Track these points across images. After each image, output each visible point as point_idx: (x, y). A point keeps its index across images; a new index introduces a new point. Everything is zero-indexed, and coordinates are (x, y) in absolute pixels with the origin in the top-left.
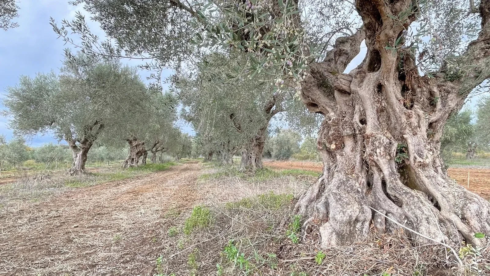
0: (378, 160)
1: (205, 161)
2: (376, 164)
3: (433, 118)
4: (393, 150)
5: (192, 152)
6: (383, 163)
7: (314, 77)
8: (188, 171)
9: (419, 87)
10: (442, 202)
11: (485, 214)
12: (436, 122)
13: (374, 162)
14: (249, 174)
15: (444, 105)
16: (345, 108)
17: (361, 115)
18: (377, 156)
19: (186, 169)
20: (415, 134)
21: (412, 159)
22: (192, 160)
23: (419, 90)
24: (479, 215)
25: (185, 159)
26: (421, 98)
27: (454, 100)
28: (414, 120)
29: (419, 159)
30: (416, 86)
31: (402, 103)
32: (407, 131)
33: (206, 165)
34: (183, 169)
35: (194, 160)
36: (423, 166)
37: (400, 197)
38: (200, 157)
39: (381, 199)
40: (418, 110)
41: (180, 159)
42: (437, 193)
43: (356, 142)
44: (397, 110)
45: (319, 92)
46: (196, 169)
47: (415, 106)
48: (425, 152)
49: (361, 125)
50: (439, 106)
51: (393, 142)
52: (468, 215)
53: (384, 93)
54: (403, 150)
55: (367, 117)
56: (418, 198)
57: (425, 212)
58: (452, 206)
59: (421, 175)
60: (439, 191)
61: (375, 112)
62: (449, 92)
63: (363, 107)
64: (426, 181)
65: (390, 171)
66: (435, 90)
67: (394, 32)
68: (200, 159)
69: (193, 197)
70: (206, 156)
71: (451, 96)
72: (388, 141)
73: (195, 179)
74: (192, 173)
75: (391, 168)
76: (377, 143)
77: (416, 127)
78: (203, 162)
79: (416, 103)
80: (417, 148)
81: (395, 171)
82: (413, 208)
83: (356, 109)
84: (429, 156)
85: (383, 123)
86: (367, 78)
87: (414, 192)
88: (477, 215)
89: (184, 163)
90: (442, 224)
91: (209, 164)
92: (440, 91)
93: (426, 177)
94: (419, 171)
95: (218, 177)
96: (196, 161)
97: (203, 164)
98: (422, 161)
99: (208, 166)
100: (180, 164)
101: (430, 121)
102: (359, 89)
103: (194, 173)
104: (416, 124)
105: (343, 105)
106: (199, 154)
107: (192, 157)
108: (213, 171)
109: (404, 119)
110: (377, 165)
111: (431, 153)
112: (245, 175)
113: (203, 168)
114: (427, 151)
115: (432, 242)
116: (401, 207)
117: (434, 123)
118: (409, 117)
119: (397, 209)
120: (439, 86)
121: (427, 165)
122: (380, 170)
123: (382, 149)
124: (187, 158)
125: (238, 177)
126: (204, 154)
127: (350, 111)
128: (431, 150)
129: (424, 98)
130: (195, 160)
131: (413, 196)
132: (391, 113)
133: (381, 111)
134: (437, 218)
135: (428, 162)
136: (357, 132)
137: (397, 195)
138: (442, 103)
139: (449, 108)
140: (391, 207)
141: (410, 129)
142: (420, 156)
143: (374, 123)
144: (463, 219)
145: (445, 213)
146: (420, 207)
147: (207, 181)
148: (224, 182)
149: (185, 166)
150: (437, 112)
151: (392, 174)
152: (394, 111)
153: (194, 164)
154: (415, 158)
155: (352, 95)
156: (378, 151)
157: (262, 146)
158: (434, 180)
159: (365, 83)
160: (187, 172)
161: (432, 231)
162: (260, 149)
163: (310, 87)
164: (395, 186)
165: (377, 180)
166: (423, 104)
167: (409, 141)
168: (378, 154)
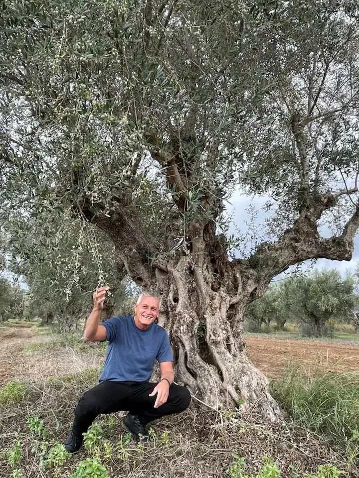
0: (181, 336)
1: (42, 325)
2: (180, 340)
3: (234, 301)
4: (195, 327)
5: (24, 312)
6: (185, 338)
7: (139, 253)
8: (13, 338)
9: (226, 271)
10: (226, 375)
11: (254, 385)
12: (237, 304)
13: (179, 338)
14: (91, 345)
15: (244, 289)
16: (162, 286)
17: (174, 294)
18: (181, 333)
19: (12, 336)
20: (213, 315)
21: (208, 337)
22: (23, 322)
23: (226, 274)
24: (249, 386)
25: (14, 321)
26: (226, 282)
27: (252, 285)
28: (217, 302)
29: (213, 337)
30: (224, 270)
31: (211, 285)
32: (208, 311)
33: (41, 330)
34: (8, 336)
35: (26, 322)
36: (216, 343)
37: (195, 371)
38: (36, 319)
39: (182, 372)
40: (222, 293)
41: (7, 320)
42: (223, 367)
43: (168, 319)
44: (204, 292)
45: (142, 268)
46: (26, 335)
47: (221, 288)
48: (219, 331)
49: (173, 303)
50: (240, 290)
51: (196, 320)
52: (240, 386)
53: (195, 275)
54: (203, 328)
55: (179, 296)
56: (209, 371)
57: (211, 384)
58: (231, 378)
59: (214, 351)
60: (225, 365)
61: (186, 291)
62: (248, 278)
63: (176, 286)
64: (217, 356)
65: (192, 346)
66: (238, 276)
67: (200, 224)
68: (36, 321)
69: (12, 373)
70: (43, 318)
71: (250, 282)
72: (191, 319)
73: (21, 350)
74: (19, 341)
75: (193, 344)
76: (182, 321)
77: (216, 308)
78: (38, 327)
79: (222, 286)
80: (213, 327)
81: (196, 347)
82: (203, 380)
83: (171, 288)
84: (221, 334)
85: (194, 302)
86: (181, 260)
87: (207, 366)
88: (247, 386)
89: (12, 327)
90: (222, 394)
91: (46, 330)
92: (242, 277)
93: (218, 353)
94: (213, 347)
95: (52, 348)
96: (29, 324)
97: (37, 328)
98: (214, 338)
99: (44, 332)
100: (5, 327)
101: (231, 303)
102: (173, 270)
103: (21, 342)
104: (218, 305)
105: (162, 283)
106: (35, 316)
107: (24, 318)
108: (47, 339)
109: (208, 300)
110: (181, 342)
111: (224, 332)
112: (87, 345)
113: (37, 334)
114: (221, 330)
115: (210, 409)
116: (196, 379)
117: (236, 305)
118: (212, 298)
119: (193, 382)
120: (241, 272)
121: (219, 343)
122: (184, 346)
123: (185, 326)
124: (17, 320)
125: (77, 348)
126: (41, 315)
127: (166, 289)
128: (225, 329)
129: (229, 282)
130: (29, 322)
131: (204, 370)
132: (200, 293)
133: (192, 291)
134: (218, 389)
135: (219, 340)
136: (169, 310)
137: (194, 369)
138: (243, 287)
139: (248, 292)
140: (189, 379)
141: (210, 310)
142: (215, 334)
143: (184, 302)
144: (237, 389)
145: (225, 384)
146: (208, 379)
147: (36, 353)
148: (57, 354)
149: (13, 330)
150: (237, 295)
151: (192, 349)
152: (202, 292)
153: (25, 329)
154: (210, 336)
155: (168, 274)
156: (182, 328)
157: (111, 310)
158: (223, 356)
159: (178, 265)
160: (13, 340)
161: (212, 400)
162: (108, 314)
163: (135, 262)
164: (193, 361)
165: (181, 354)
166: (228, 288)
167: (208, 320)
168: (182, 331)
